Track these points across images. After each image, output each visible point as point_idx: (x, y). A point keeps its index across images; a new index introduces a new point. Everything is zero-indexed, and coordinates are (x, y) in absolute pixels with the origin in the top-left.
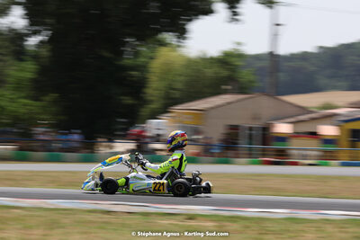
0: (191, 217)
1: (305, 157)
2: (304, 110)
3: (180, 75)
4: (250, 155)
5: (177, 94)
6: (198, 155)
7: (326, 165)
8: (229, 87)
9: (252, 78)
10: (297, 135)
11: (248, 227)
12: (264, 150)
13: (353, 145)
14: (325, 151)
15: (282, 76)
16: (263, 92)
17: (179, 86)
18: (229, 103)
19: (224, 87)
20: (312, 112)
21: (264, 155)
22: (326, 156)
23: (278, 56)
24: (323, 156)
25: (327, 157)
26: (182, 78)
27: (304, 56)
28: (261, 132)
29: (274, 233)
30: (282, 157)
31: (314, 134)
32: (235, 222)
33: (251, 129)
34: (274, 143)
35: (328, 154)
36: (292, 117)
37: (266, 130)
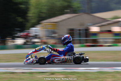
0: (53, 73)
1: (106, 42)
2: (105, 20)
3: (45, 6)
4: (80, 43)
5: (44, 15)
6: (55, 43)
7: (116, 46)
9: (79, 5)
10: (102, 32)
11: (80, 77)
12: (86, 40)
14: (116, 39)
15: (94, 4)
16: (84, 12)
17: (44, 11)
18: (69, 18)
19: (66, 11)
20: (108, 21)
21: (87, 42)
22: (116, 41)
24: (114, 42)
26: (46, 7)
28: (85, 31)
29: (92, 79)
30: (95, 43)
31: (110, 31)
32: (74, 74)
33: (80, 30)
34: (91, 36)
35: (117, 41)
36: (99, 23)
37: (87, 30)
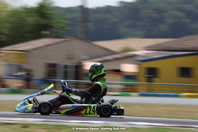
2: (110, 52)
7: (128, 95)
8: (48, 32)
12: (76, 84)
13: (149, 80)
14: (127, 85)
16: (76, 37)
18: (48, 46)
20: (116, 53)
23: (87, 9)
24: (124, 89)
25: (128, 90)
27: (108, 9)
28: (74, 70)
31: (118, 72)
33: (66, 67)
34: (86, 78)
35: (129, 87)
36: (100, 57)
37: (78, 67)
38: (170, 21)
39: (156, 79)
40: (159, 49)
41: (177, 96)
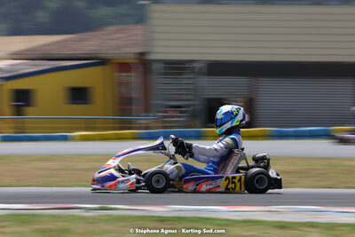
38: (53, 5)
39: (29, 109)
40: (34, 56)
41: (65, 139)
